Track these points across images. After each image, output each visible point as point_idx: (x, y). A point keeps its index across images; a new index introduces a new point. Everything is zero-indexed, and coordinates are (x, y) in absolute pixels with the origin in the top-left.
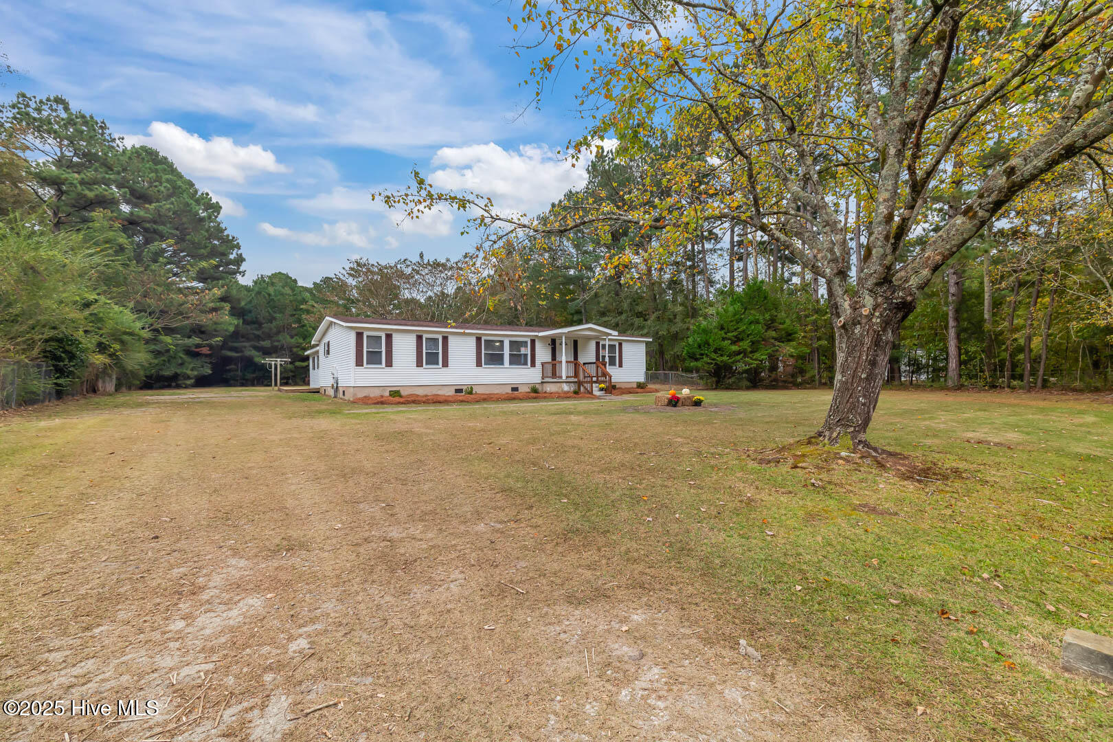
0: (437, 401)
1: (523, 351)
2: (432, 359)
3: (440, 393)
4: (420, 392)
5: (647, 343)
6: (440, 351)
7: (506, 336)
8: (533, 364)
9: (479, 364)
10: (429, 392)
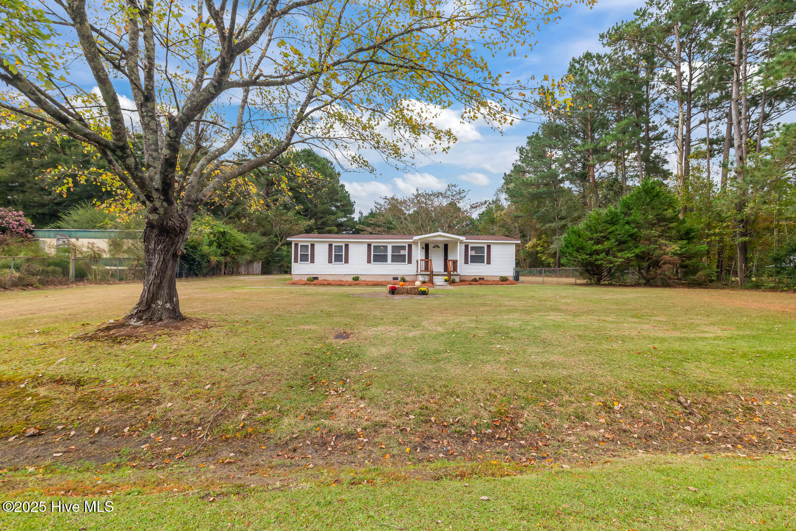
0: (340, 284)
1: (402, 252)
2: (338, 258)
3: (343, 279)
4: (330, 278)
5: (517, 245)
6: (344, 253)
7: (389, 242)
8: (410, 262)
9: (369, 261)
10: (336, 278)
